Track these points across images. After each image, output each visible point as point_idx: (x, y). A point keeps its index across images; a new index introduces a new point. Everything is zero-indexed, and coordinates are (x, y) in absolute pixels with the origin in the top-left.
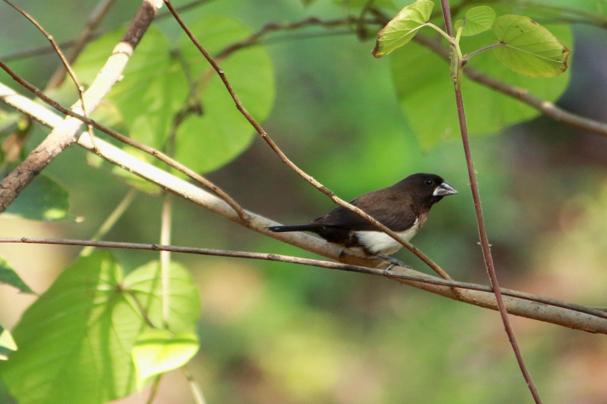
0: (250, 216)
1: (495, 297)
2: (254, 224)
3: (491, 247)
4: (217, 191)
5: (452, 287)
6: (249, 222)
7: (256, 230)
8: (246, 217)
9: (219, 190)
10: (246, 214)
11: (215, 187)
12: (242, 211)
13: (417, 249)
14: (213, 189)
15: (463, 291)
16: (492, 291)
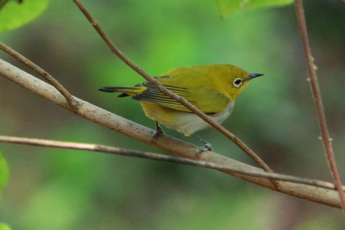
0: (78, 102)
1: (338, 195)
2: (82, 111)
3: (332, 142)
4: (47, 77)
5: (271, 179)
6: (78, 109)
7: (84, 117)
8: (74, 104)
9: (50, 76)
10: (75, 100)
11: (45, 73)
12: (70, 98)
13: (238, 139)
14: (44, 75)
15: (282, 184)
16: (336, 189)
